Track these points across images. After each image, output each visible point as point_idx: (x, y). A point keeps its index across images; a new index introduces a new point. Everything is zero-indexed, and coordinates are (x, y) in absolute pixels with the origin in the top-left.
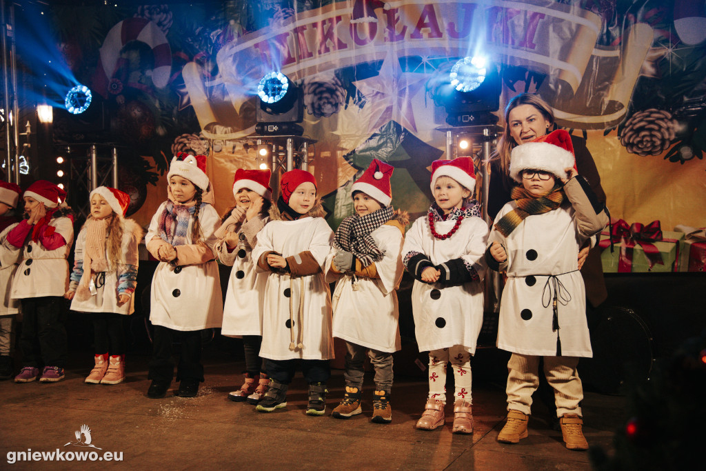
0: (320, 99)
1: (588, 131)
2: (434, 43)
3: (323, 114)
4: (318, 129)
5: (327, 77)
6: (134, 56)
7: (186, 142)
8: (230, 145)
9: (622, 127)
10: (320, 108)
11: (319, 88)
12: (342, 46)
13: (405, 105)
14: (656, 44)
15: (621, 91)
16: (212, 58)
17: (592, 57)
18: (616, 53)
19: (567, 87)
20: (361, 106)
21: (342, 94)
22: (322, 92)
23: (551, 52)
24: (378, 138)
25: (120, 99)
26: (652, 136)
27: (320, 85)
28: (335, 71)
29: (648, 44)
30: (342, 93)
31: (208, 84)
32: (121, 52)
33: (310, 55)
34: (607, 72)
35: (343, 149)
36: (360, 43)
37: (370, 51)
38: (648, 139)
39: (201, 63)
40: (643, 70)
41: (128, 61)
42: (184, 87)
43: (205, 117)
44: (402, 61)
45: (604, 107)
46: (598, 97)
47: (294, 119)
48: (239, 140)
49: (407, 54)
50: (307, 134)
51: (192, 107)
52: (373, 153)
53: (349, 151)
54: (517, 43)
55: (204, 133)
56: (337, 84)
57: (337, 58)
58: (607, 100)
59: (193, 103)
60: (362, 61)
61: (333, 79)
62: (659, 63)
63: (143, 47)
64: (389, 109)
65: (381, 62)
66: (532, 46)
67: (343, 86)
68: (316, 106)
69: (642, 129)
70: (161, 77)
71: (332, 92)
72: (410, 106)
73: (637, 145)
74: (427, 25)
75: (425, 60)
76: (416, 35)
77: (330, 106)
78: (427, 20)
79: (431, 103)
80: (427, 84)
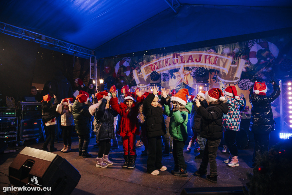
0: (165, 77)
1: (230, 84)
2: (192, 63)
3: (166, 81)
4: (164, 84)
5: (166, 72)
6: (122, 69)
7: (133, 88)
8: (144, 88)
9: (239, 83)
10: (165, 79)
11: (165, 75)
12: (170, 65)
13: (185, 78)
14: (245, 64)
15: (238, 75)
16: (140, 68)
17: (231, 67)
18: (236, 66)
19: (225, 74)
20: (175, 79)
22: (165, 76)
23: (220, 65)
24: (179, 86)
25: (119, 79)
26: (246, 85)
27: (165, 74)
29: (244, 64)
30: (170, 76)
31: (138, 74)
32: (119, 68)
33: (163, 67)
34: (234, 70)
35: (171, 89)
36: (174, 64)
37: (177, 66)
38: (245, 86)
39: (137, 70)
40: (243, 70)
41: (121, 70)
42: (133, 75)
43: (138, 82)
44: (185, 68)
45: (234, 79)
46: (232, 76)
47: (159, 82)
48: (146, 87)
49: (186, 66)
50: (162, 86)
51: (135, 80)
52: (178, 90)
53: (172, 89)
54: (212, 63)
55: (138, 86)
56: (169, 74)
57: (169, 68)
58: (234, 77)
59: (135, 79)
60: (175, 68)
61: (168, 72)
62: (247, 68)
63: (124, 67)
64: (182, 79)
65: (179, 68)
66: (216, 64)
67: (171, 74)
68: (164, 79)
69: (243, 84)
70: (128, 73)
71: (168, 75)
72: (187, 79)
73: (242, 88)
74: (190, 60)
75: (190, 68)
76: (188, 62)
77: (167, 79)
78: (190, 58)
79: (192, 78)
80: (191, 73)
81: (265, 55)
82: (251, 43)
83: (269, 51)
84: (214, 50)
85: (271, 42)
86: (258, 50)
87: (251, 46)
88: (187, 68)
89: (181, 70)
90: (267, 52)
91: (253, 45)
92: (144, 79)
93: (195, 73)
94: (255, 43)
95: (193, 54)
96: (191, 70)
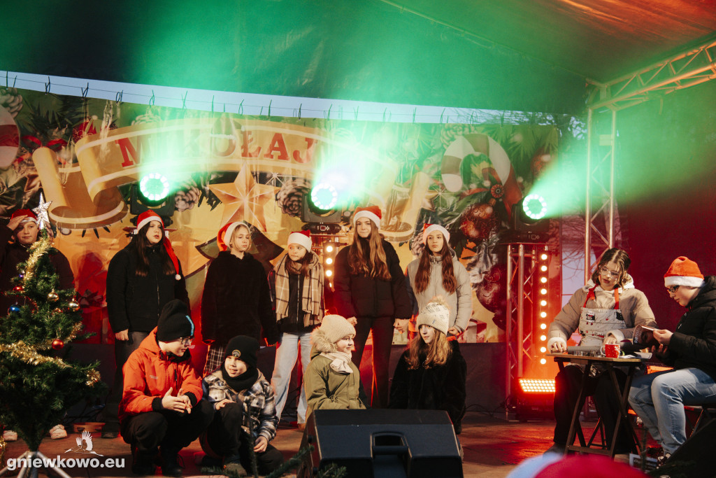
2: (282, 163)
5: (185, 179)
9: (411, 242)
13: (255, 209)
14: (431, 188)
15: (410, 216)
16: (70, 147)
17: (393, 190)
18: (408, 190)
20: (214, 206)
21: (196, 194)
28: (193, 174)
29: (426, 187)
31: (61, 170)
35: (195, 241)
39: (55, 150)
40: (423, 204)
42: (34, 169)
44: (254, 174)
49: (258, 170)
53: (201, 243)
55: (52, 215)
56: (193, 185)
58: (403, 221)
61: (190, 180)
62: (434, 201)
64: (241, 210)
65: (237, 172)
67: (199, 187)
70: (4, 157)
71: (187, 191)
72: (262, 211)
74: (276, 149)
75: (275, 176)
76: (269, 155)
77: (183, 202)
78: (277, 145)
79: (280, 210)
80: (276, 195)
81: (481, 172)
82: (448, 132)
83: (489, 162)
85: (494, 139)
86: (466, 155)
87: (447, 139)
88: (263, 178)
89: (241, 180)
90: (485, 165)
91: (453, 139)
92: (89, 191)
93: (290, 195)
94: (458, 135)
95: (286, 131)
96: (277, 186)
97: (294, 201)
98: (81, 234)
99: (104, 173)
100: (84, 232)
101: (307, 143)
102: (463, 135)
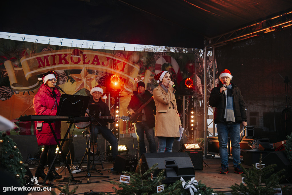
2: (98, 67)
12: (67, 63)
14: (151, 76)
20: (73, 83)
21: (66, 78)
28: (65, 70)
29: (149, 75)
31: (16, 69)
36: (75, 63)
37: (78, 66)
39: (13, 62)
40: (148, 81)
42: (5, 69)
43: (12, 81)
44: (87, 71)
49: (89, 69)
51: (8, 77)
54: (120, 70)
55: (12, 87)
56: (65, 75)
59: (8, 75)
61: (63, 73)
62: (152, 80)
64: (83, 85)
65: (81, 70)
66: (124, 71)
72: (91, 84)
74: (96, 61)
75: (95, 71)
76: (93, 63)
78: (96, 60)
80: (96, 78)
82: (157, 55)
83: (171, 66)
84: (123, 55)
85: (173, 57)
86: (163, 63)
87: (157, 57)
88: (90, 72)
89: (83, 73)
91: (159, 58)
92: (26, 77)
93: (101, 78)
94: (160, 56)
95: (99, 54)
96: (96, 75)
97: (102, 80)
98: (23, 93)
99: (31, 70)
100: (24, 93)
101: (107, 59)
102: (162, 56)
